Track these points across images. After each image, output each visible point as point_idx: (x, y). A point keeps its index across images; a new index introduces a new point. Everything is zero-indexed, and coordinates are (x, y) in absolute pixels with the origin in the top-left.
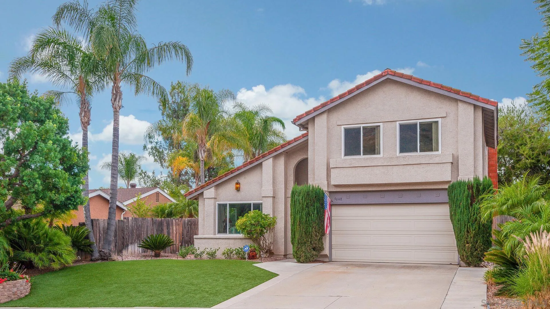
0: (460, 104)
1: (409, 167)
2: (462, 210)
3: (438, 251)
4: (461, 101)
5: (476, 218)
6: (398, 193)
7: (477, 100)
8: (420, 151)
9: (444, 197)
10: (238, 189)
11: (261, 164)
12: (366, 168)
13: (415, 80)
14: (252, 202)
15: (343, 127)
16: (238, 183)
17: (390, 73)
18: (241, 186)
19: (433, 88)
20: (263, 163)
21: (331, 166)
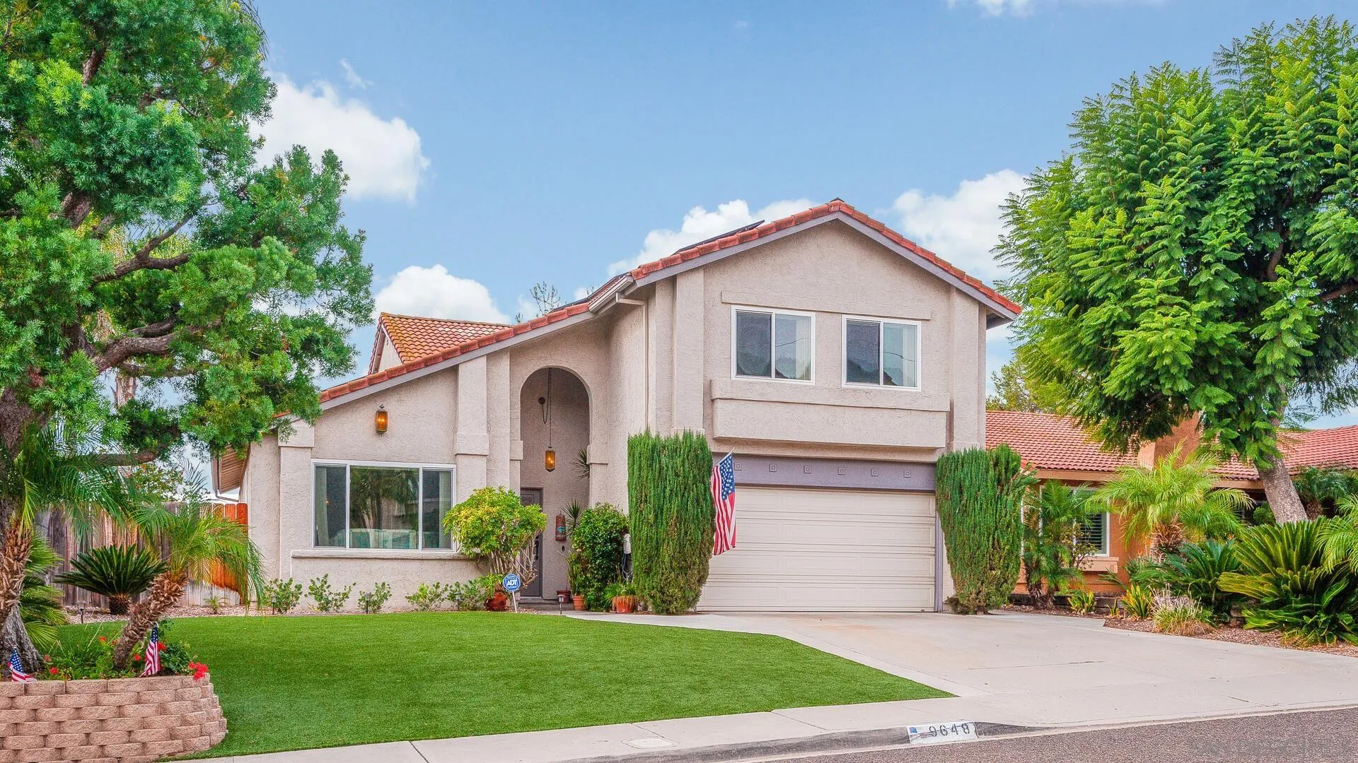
0: (958, 301)
1: (873, 413)
2: (984, 506)
3: (922, 586)
4: (959, 291)
5: (1010, 521)
6: (835, 465)
7: (990, 298)
8: (885, 383)
9: (919, 479)
10: (381, 430)
11: (454, 370)
12: (793, 406)
13: (890, 235)
14: (421, 466)
15: (734, 308)
16: (382, 414)
17: (844, 209)
18: (391, 423)
19: (918, 258)
20: (461, 368)
21: (716, 394)
